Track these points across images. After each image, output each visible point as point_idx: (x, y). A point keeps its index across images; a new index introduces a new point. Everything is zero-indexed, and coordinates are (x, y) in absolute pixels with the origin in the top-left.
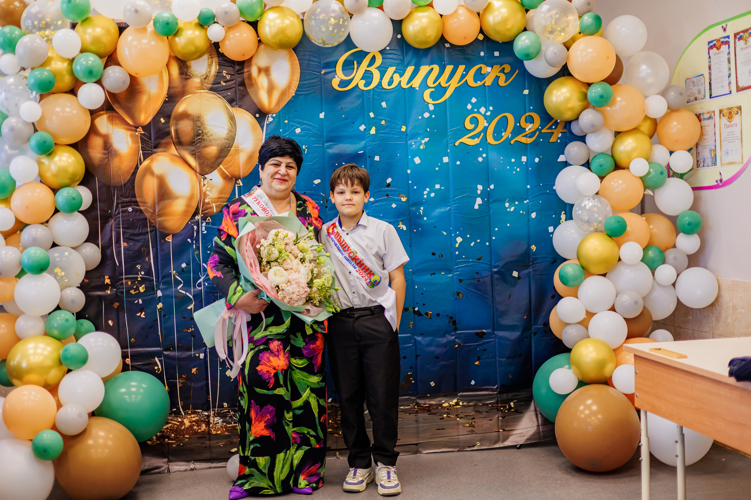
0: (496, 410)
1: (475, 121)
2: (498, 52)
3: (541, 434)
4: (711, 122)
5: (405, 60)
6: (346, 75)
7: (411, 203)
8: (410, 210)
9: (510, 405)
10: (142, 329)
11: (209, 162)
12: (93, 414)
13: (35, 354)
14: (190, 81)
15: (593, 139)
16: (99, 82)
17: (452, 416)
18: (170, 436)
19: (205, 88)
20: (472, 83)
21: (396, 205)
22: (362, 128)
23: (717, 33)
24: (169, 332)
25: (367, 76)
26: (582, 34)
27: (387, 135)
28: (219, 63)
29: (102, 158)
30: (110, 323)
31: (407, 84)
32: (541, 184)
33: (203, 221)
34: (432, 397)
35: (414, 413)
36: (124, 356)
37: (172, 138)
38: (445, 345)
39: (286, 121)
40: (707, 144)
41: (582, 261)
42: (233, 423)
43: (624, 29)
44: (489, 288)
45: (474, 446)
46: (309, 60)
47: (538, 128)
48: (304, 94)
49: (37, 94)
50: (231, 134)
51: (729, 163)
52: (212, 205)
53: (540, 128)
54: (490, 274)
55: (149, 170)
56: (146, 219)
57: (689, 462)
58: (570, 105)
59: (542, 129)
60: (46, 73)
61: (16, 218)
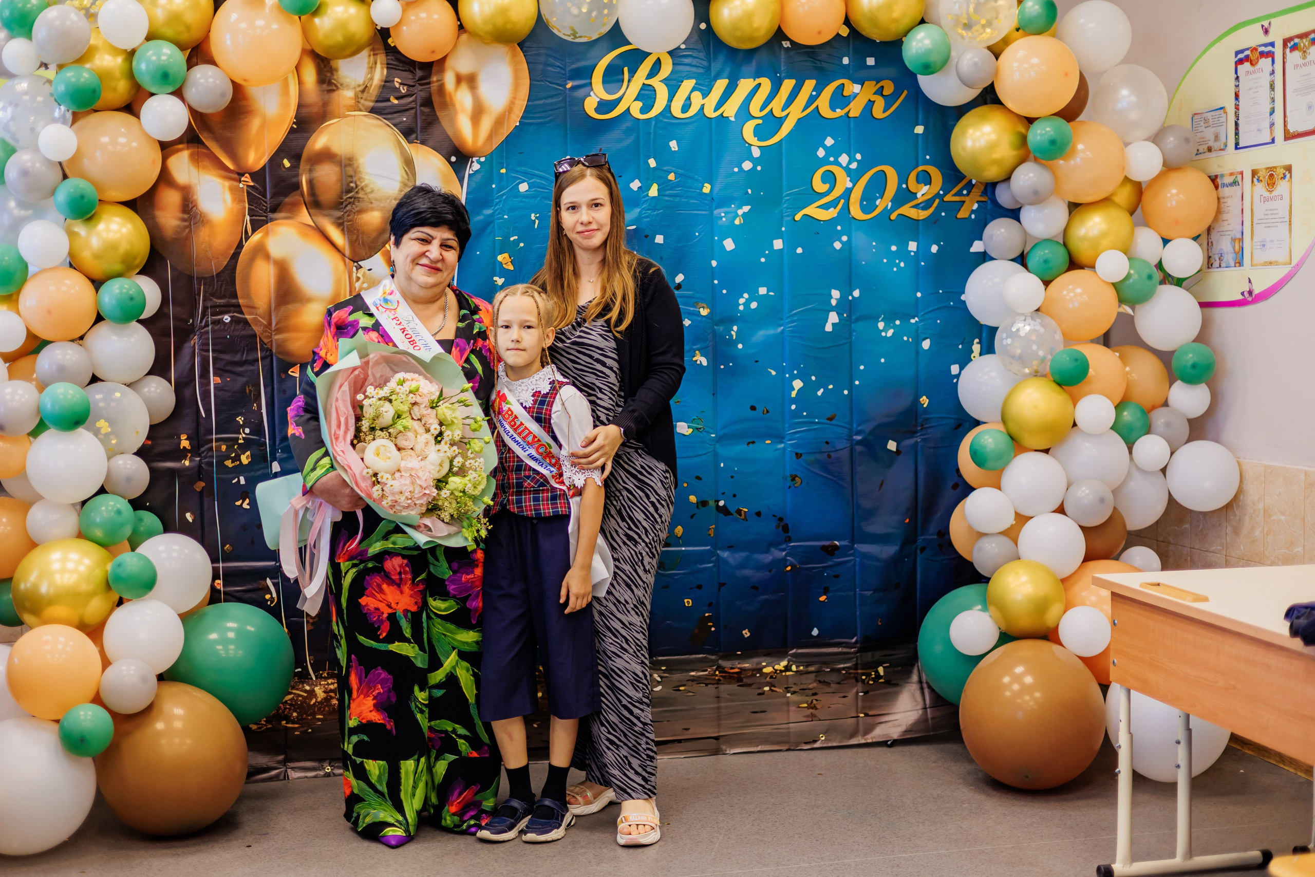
0: (853, 681)
1: (830, 178)
2: (873, 59)
3: (930, 722)
4: (1236, 190)
5: (712, 69)
6: (609, 92)
7: (716, 319)
8: (714, 333)
9: (877, 672)
10: (245, 528)
11: (367, 240)
12: (161, 678)
13: (63, 571)
14: (335, 95)
15: (1033, 215)
16: (178, 93)
17: (778, 690)
18: (290, 717)
19: (363, 109)
20: (826, 112)
22: (635, 185)
23: (1252, 37)
25: (645, 95)
26: (1020, 31)
27: (677, 199)
28: (388, 64)
29: (178, 226)
30: (189, 517)
31: (715, 111)
34: (745, 657)
35: (713, 684)
36: (215, 576)
37: (302, 194)
38: (768, 567)
39: (503, 171)
40: (1226, 228)
41: (1011, 426)
43: (1092, 25)
44: (846, 469)
45: (815, 741)
46: (546, 64)
48: (537, 124)
49: (68, 111)
51: (1265, 262)
53: (941, 192)
54: (849, 445)
55: (261, 251)
56: (255, 336)
58: (996, 155)
59: (945, 194)
60: (86, 75)
61: (28, 330)
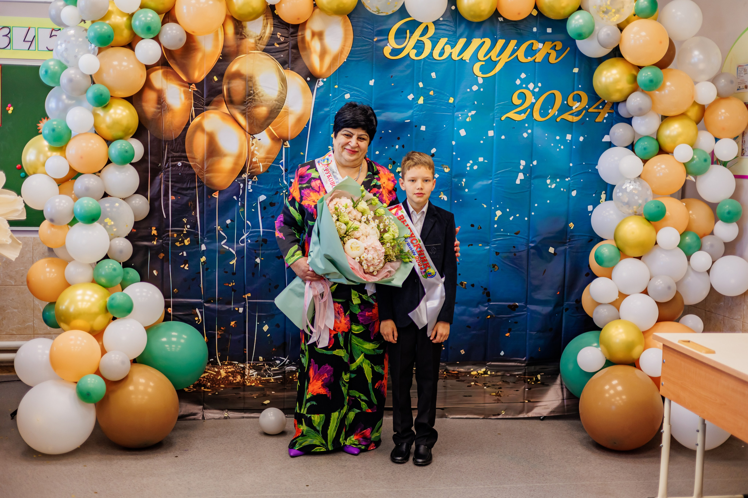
0: (523, 382)
1: (523, 97)
2: (551, 29)
3: (566, 407)
5: (457, 32)
6: (398, 44)
7: (453, 175)
8: (452, 181)
9: (537, 378)
10: (185, 280)
11: (258, 122)
12: (134, 361)
13: (83, 300)
14: (244, 41)
15: (639, 122)
16: (156, 38)
17: (479, 385)
18: (206, 385)
19: (259, 49)
20: (522, 59)
21: (438, 176)
22: (411, 97)
24: (210, 284)
25: (419, 46)
26: (636, 16)
27: (434, 106)
28: (274, 25)
29: (155, 112)
30: (155, 272)
31: (458, 56)
32: (584, 163)
33: (249, 180)
34: (462, 365)
35: (442, 379)
36: (167, 306)
37: (224, 96)
38: (477, 315)
39: (336, 87)
41: (619, 242)
42: (267, 376)
43: (679, 13)
44: (525, 262)
45: (499, 415)
46: (363, 27)
47: (586, 106)
48: (356, 61)
49: (96, 47)
50: (282, 95)
52: (259, 164)
53: (587, 107)
54: (526, 249)
55: (200, 127)
56: (194, 174)
57: (707, 448)
58: (619, 87)
59: (589, 108)
60: (105, 27)
61: (70, 166)
